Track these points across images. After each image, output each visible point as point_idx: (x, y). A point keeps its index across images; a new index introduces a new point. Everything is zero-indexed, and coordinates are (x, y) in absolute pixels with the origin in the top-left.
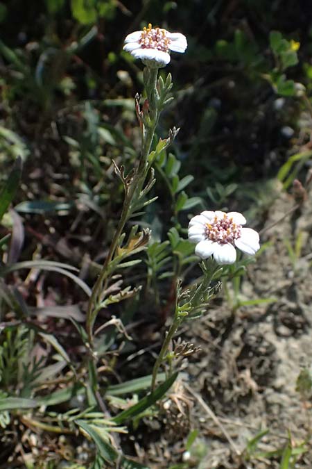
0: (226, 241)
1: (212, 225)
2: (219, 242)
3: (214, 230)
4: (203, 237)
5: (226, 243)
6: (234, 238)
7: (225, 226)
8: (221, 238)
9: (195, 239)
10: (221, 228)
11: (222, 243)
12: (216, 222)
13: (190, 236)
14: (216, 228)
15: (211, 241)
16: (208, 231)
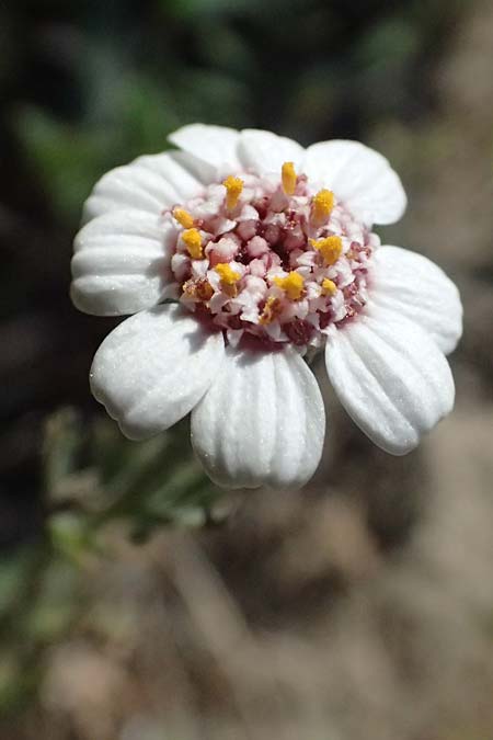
0: (277, 335)
1: (209, 226)
2: (234, 337)
3: (215, 260)
4: (152, 289)
5: (277, 347)
6: (326, 318)
7: (283, 233)
8: (252, 316)
9: (101, 298)
10: (259, 244)
11: (254, 343)
12: (230, 208)
13: (83, 271)
14: (229, 246)
15: (191, 326)
16: (179, 259)
